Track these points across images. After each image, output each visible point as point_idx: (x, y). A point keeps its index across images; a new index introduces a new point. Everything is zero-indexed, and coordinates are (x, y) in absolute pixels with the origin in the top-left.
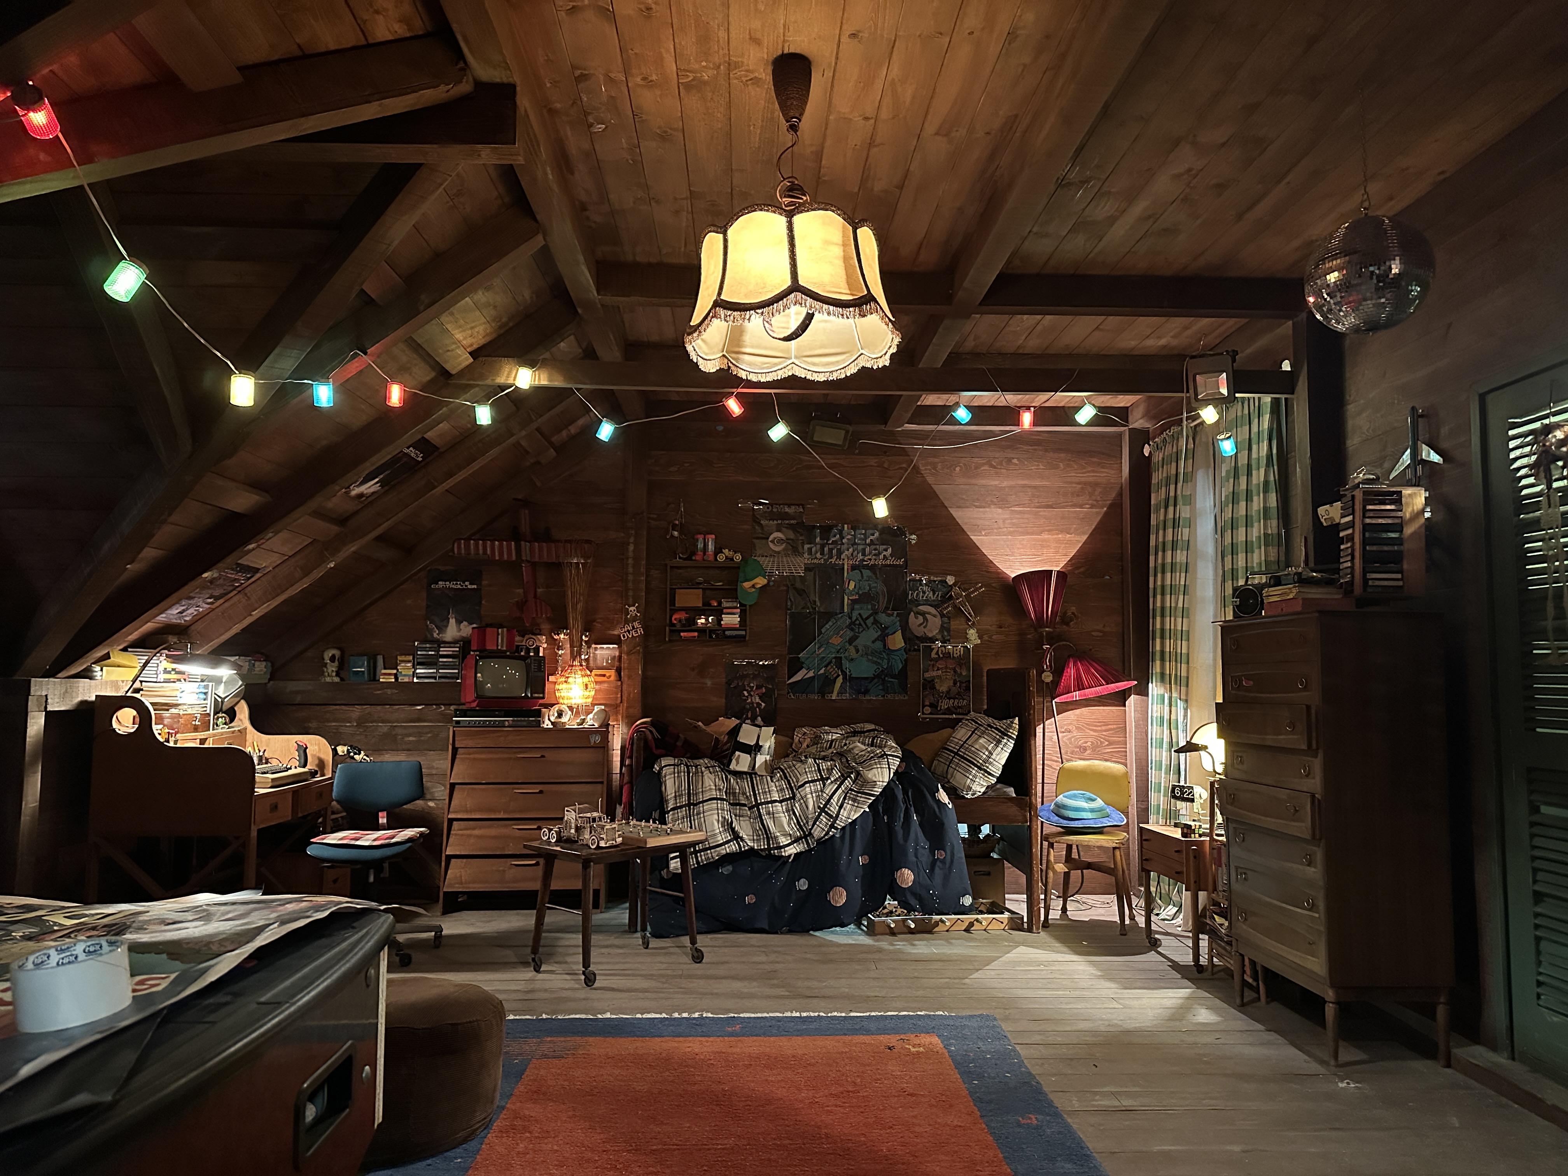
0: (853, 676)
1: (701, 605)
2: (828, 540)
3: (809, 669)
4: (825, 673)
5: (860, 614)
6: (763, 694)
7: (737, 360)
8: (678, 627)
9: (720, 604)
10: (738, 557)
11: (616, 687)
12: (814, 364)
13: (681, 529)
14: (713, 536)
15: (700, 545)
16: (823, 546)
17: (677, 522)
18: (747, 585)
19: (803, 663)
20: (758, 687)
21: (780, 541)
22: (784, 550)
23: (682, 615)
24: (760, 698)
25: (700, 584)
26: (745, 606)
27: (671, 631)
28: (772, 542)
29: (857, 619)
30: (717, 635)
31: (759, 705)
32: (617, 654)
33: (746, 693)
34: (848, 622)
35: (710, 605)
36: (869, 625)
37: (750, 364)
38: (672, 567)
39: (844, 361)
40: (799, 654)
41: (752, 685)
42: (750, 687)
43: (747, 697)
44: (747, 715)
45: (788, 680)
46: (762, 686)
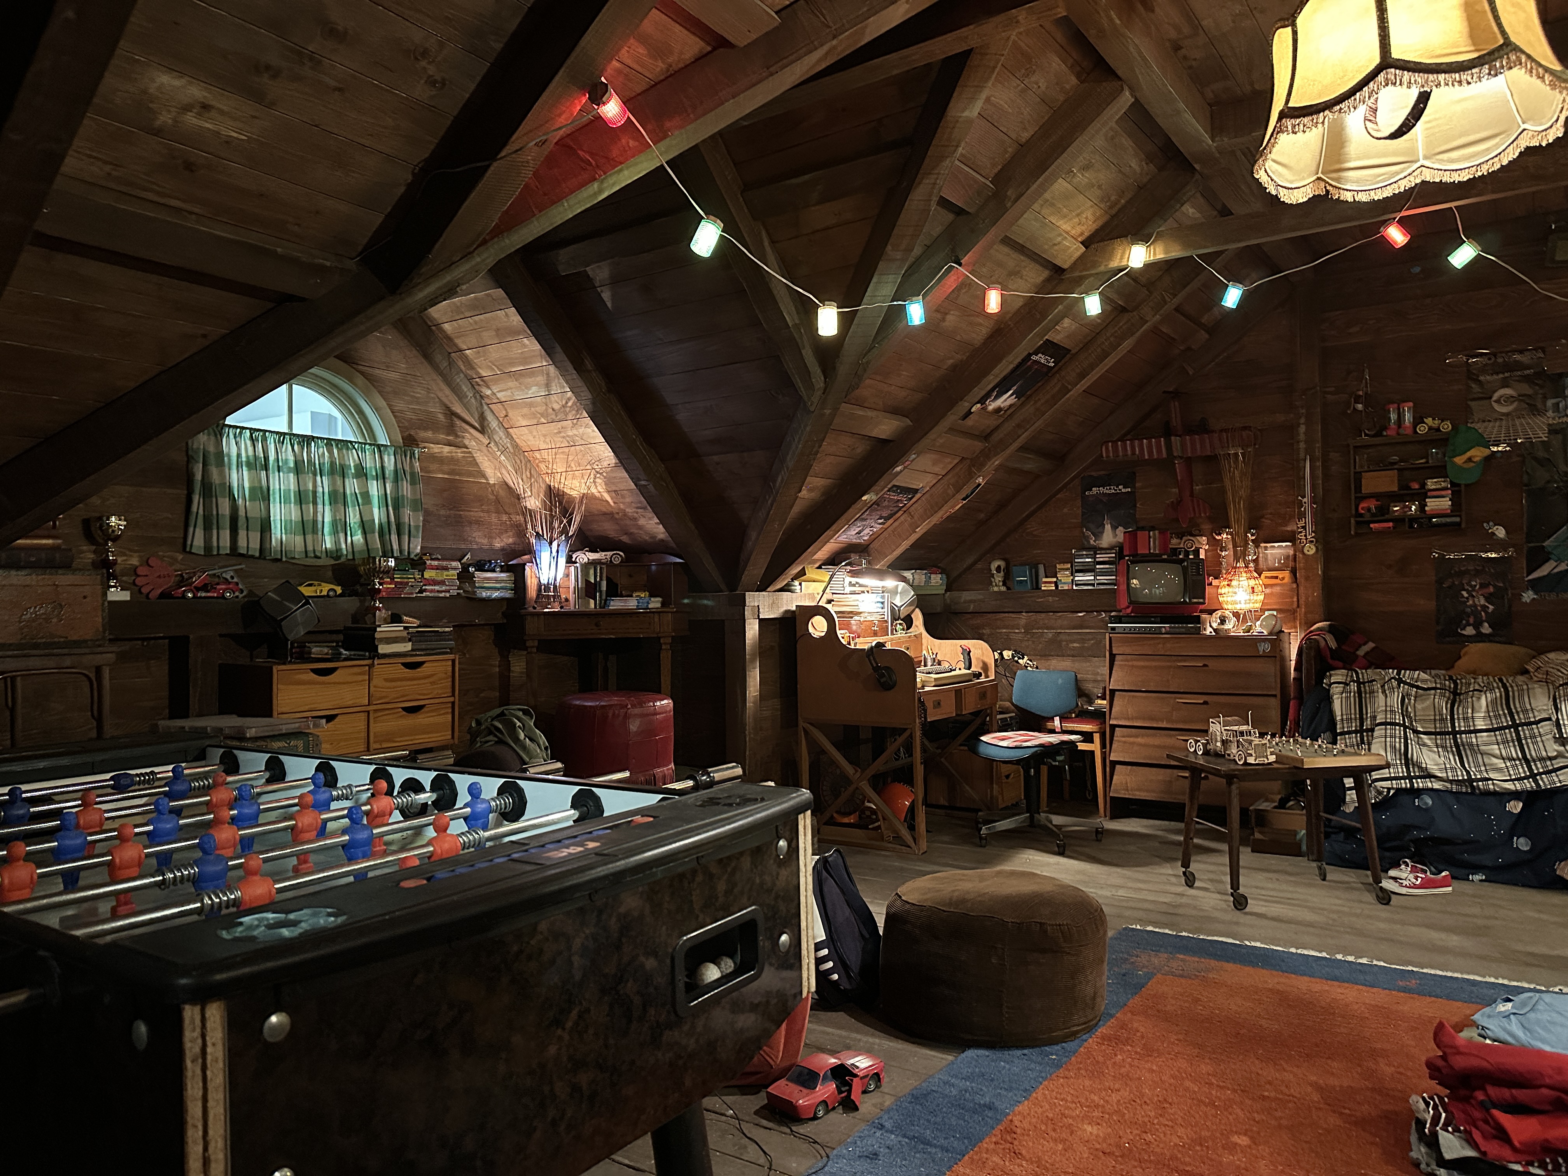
1: (1396, 489)
3: (1559, 560)
6: (1491, 594)
7: (1338, 180)
8: (1368, 517)
9: (1423, 485)
10: (1447, 426)
11: (1292, 590)
12: (1452, 161)
13: (1368, 400)
14: (1411, 404)
15: (1393, 416)
17: (1361, 393)
18: (1459, 460)
19: (1550, 553)
20: (1482, 586)
21: (1509, 399)
22: (1515, 410)
23: (1372, 504)
24: (1487, 599)
25: (1395, 463)
26: (1459, 485)
27: (1357, 523)
28: (1498, 401)
30: (1421, 525)
31: (1484, 607)
32: (1291, 552)
33: (1465, 594)
35: (1409, 488)
37: (1357, 181)
38: (1355, 447)
39: (1497, 146)
40: (1544, 541)
41: (1473, 583)
42: (1471, 586)
43: (1467, 598)
44: (1468, 621)
45: (1527, 576)
46: (1489, 584)
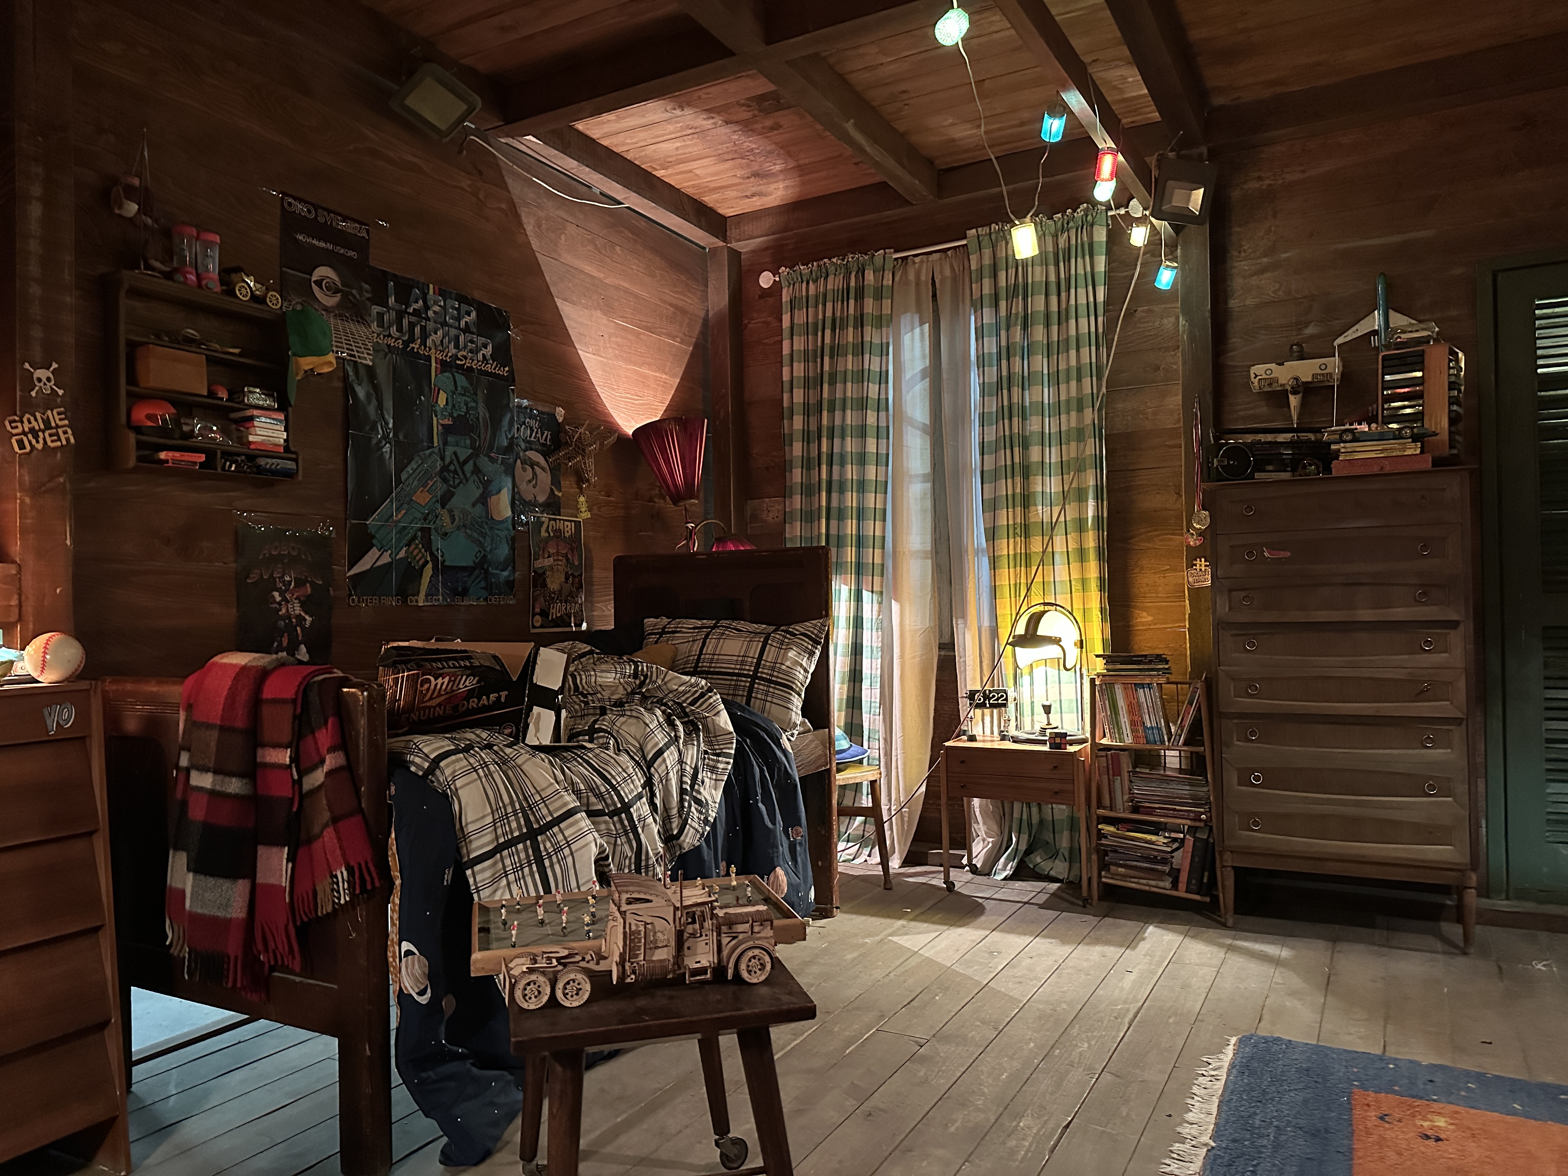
0: (447, 563)
1: (204, 391)
2: (408, 306)
3: (382, 549)
4: (407, 558)
5: (455, 453)
6: (308, 597)
8: (153, 436)
9: (239, 396)
10: (275, 300)
13: (145, 200)
14: (214, 237)
16: (400, 315)
17: (134, 181)
18: (301, 363)
19: (373, 537)
20: (300, 583)
21: (332, 286)
22: (338, 306)
23: (158, 411)
24: (303, 606)
25: (200, 342)
27: (139, 444)
28: (319, 283)
29: (451, 462)
30: (240, 465)
31: (300, 619)
33: (276, 594)
34: (439, 464)
35: (213, 396)
36: (468, 475)
38: (129, 288)
40: (366, 520)
41: (287, 578)
42: (284, 582)
43: (279, 603)
44: (280, 643)
45: (349, 570)
46: (306, 581)
